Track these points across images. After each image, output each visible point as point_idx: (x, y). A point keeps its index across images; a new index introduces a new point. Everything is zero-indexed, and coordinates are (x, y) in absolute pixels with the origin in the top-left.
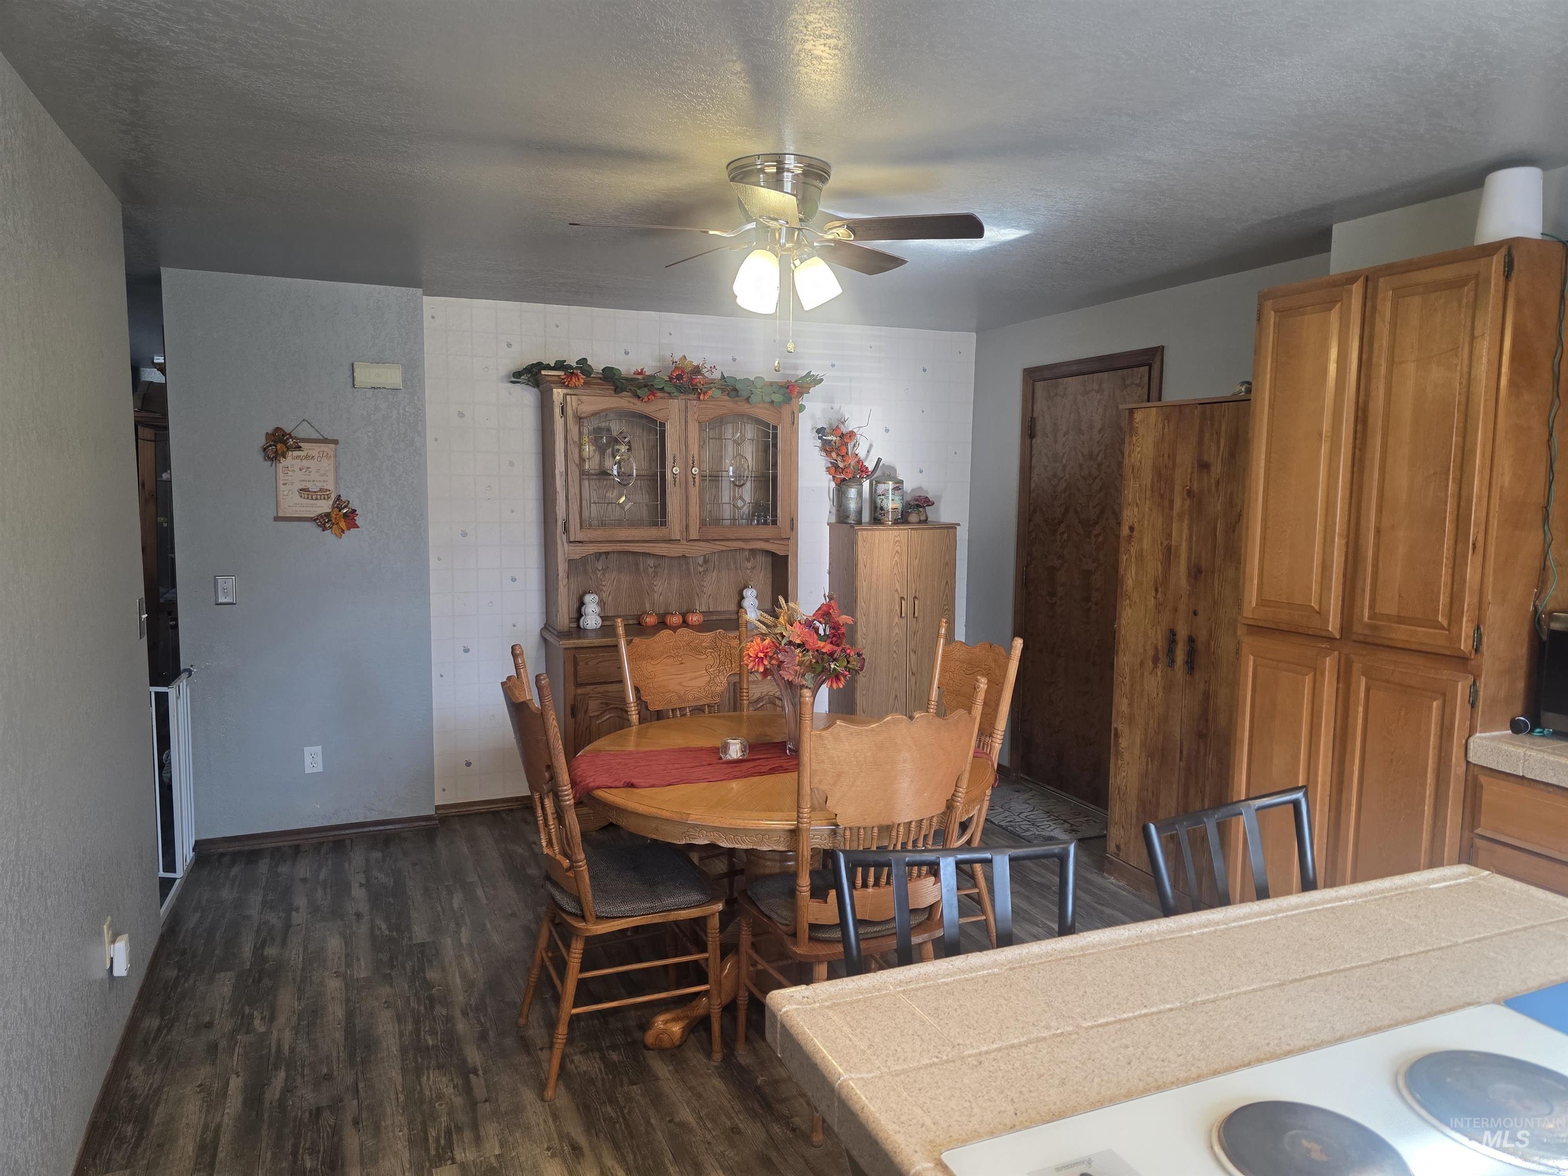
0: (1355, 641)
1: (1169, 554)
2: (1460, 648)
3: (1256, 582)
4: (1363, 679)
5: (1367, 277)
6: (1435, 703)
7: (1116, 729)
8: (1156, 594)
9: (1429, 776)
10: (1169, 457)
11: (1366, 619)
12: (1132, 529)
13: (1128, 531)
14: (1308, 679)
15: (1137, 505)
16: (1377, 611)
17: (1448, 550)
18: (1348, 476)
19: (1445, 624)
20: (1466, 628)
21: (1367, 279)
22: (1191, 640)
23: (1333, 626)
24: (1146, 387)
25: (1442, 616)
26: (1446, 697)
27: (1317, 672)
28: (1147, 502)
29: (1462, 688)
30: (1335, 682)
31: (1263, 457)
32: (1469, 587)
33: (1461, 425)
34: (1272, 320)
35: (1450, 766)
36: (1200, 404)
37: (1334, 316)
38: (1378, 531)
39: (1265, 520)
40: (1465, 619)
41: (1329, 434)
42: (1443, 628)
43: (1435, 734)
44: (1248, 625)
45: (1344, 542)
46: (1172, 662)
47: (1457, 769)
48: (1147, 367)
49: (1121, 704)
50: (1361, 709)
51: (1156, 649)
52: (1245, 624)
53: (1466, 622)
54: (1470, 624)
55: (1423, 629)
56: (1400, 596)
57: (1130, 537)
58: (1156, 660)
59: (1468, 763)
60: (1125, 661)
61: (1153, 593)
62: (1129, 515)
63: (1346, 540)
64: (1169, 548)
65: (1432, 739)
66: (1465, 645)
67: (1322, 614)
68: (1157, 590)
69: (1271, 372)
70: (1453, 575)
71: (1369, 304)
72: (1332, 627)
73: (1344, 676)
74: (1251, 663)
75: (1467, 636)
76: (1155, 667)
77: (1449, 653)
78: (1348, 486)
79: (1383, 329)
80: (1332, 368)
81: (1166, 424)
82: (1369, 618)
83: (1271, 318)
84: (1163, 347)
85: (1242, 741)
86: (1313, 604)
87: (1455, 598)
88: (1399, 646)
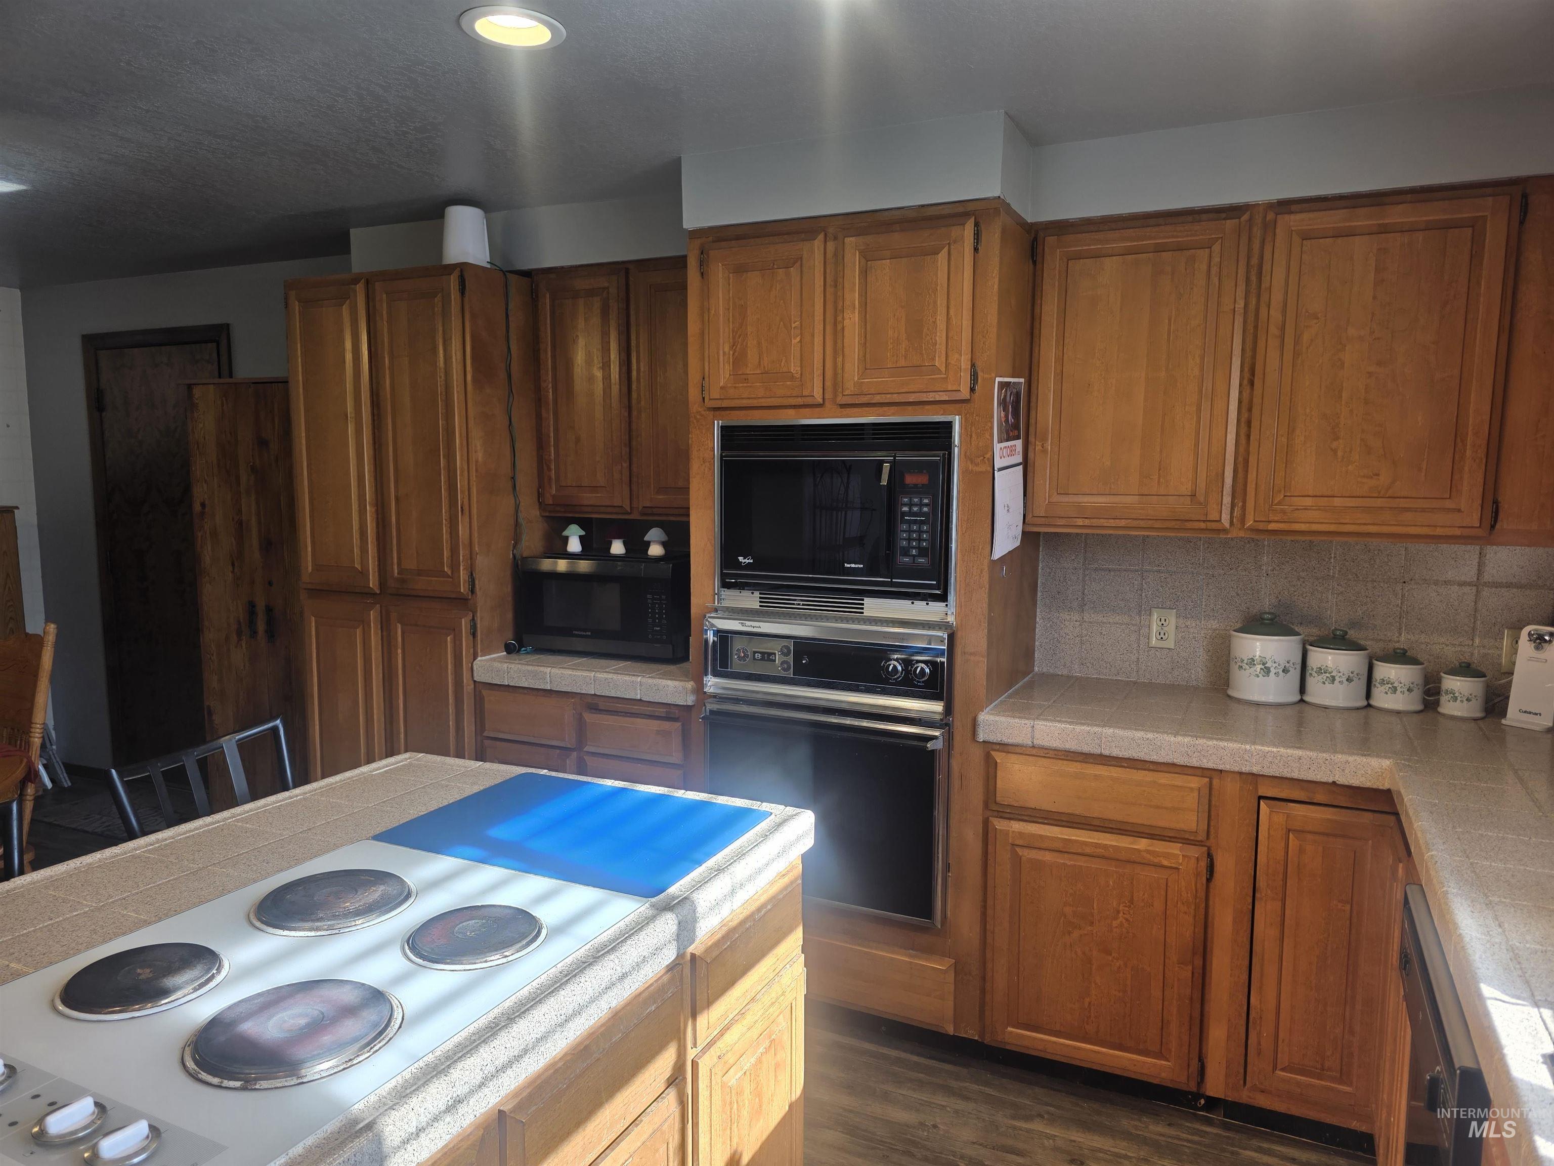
0: (391, 594)
1: (240, 528)
2: (460, 592)
3: (309, 549)
4: (399, 626)
5: (367, 279)
6: (449, 638)
7: (209, 707)
8: (234, 569)
9: (450, 697)
10: (231, 434)
11: (396, 575)
12: (203, 505)
13: (200, 508)
14: (359, 632)
15: (206, 481)
16: (403, 567)
17: (445, 513)
18: (372, 452)
19: (449, 573)
20: (463, 575)
21: (367, 282)
22: (269, 610)
23: (373, 582)
24: (216, 363)
25: (447, 566)
26: (455, 631)
27: (365, 623)
28: (215, 478)
29: (465, 623)
30: (380, 632)
31: (303, 434)
32: (462, 541)
33: (444, 411)
34: (297, 308)
35: (463, 687)
36: (253, 383)
37: (345, 310)
38: (397, 499)
39: (311, 492)
40: (461, 568)
41: (353, 415)
42: (448, 577)
43: (451, 663)
44: (308, 589)
45: (373, 510)
46: (254, 633)
47: (468, 688)
48: (215, 344)
49: (212, 681)
50: (400, 651)
51: (239, 623)
52: (305, 589)
53: (463, 570)
54: (465, 572)
55: (436, 579)
56: (417, 553)
57: (202, 514)
58: (239, 633)
59: (475, 681)
60: (210, 637)
61: (231, 568)
62: (199, 492)
63: (376, 508)
64: (240, 523)
65: (450, 667)
66: (463, 589)
67: (364, 573)
68: (233, 565)
69: (301, 357)
70: (451, 533)
71: (371, 304)
72: (373, 584)
73: (385, 626)
74: (313, 624)
75: (465, 581)
76: (240, 640)
77: (454, 596)
78: (372, 461)
79: (384, 327)
80: (349, 357)
81: (225, 401)
82: (398, 574)
83: (296, 307)
84: (228, 325)
85: (312, 696)
86: (356, 566)
87: (454, 551)
88: (421, 595)
